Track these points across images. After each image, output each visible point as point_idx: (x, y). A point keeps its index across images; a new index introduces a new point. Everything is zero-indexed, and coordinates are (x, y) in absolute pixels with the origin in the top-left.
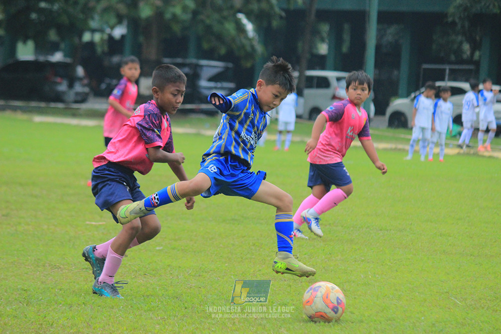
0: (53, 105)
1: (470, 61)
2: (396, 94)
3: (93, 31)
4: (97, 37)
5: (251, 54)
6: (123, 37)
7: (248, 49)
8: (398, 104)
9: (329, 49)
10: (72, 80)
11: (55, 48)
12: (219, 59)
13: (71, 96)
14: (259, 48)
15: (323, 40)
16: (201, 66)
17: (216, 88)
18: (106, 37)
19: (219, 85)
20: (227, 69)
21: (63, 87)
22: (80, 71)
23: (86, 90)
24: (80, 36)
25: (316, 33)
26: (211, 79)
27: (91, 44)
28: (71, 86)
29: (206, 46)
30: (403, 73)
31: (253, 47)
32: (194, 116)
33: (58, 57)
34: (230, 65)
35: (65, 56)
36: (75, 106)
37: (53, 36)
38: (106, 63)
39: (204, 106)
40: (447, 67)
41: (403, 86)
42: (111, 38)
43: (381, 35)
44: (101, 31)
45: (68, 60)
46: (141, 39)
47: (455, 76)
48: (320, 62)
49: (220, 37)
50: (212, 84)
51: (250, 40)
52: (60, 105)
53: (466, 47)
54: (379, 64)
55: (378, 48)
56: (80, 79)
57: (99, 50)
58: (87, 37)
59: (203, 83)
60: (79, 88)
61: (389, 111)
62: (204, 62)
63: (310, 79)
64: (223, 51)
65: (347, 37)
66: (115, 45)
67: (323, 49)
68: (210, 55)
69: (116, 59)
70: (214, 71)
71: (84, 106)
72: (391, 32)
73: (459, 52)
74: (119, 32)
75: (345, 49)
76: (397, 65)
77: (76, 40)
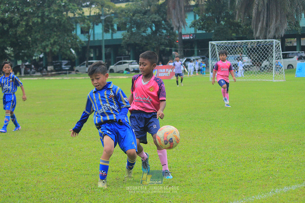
0: (27, 75)
1: (128, 55)
2: (111, 65)
3: (35, 56)
4: (36, 58)
5: (74, 58)
6: (43, 57)
7: (73, 57)
8: (111, 67)
9: (94, 55)
10: (31, 69)
11: (26, 61)
12: (67, 60)
13: (31, 72)
14: (76, 57)
15: (92, 53)
16: (63, 62)
17: (66, 67)
18: (38, 57)
19: (67, 66)
20: (69, 62)
21: (29, 71)
22: (33, 66)
23: (35, 71)
24: (32, 58)
25: (90, 52)
26: (65, 65)
27: (35, 60)
28: (31, 70)
29: (63, 57)
30: (112, 60)
31: (74, 57)
32: (61, 75)
33: (27, 63)
34: (69, 61)
35: (29, 63)
36: (32, 75)
37: (26, 58)
38: (39, 64)
39: (64, 72)
40: (122, 57)
41: (112, 63)
42: (40, 57)
43: (106, 50)
44: (37, 56)
45: (30, 64)
46: (47, 57)
47: (125, 59)
48: (91, 59)
49: (66, 55)
50: (65, 66)
51: (74, 55)
52: (29, 75)
53: (127, 52)
54: (106, 58)
55: (105, 54)
56: (33, 68)
57: (37, 61)
58: (34, 58)
59: (63, 66)
60: (33, 70)
61: (110, 69)
62: (63, 61)
63: (89, 63)
64: (67, 58)
65: (97, 52)
66: (41, 59)
67: (92, 55)
68: (64, 59)
69: (41, 63)
70: (66, 63)
71: (35, 75)
72: (108, 50)
73: (125, 53)
74: (41, 56)
75: (97, 55)
76: (110, 58)
77: (31, 59)
